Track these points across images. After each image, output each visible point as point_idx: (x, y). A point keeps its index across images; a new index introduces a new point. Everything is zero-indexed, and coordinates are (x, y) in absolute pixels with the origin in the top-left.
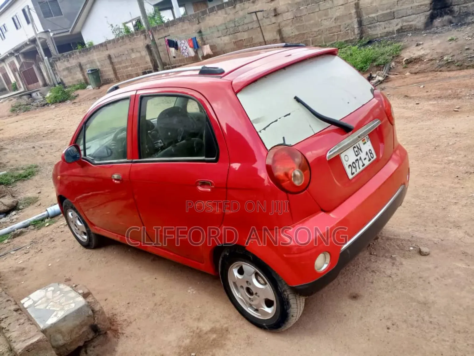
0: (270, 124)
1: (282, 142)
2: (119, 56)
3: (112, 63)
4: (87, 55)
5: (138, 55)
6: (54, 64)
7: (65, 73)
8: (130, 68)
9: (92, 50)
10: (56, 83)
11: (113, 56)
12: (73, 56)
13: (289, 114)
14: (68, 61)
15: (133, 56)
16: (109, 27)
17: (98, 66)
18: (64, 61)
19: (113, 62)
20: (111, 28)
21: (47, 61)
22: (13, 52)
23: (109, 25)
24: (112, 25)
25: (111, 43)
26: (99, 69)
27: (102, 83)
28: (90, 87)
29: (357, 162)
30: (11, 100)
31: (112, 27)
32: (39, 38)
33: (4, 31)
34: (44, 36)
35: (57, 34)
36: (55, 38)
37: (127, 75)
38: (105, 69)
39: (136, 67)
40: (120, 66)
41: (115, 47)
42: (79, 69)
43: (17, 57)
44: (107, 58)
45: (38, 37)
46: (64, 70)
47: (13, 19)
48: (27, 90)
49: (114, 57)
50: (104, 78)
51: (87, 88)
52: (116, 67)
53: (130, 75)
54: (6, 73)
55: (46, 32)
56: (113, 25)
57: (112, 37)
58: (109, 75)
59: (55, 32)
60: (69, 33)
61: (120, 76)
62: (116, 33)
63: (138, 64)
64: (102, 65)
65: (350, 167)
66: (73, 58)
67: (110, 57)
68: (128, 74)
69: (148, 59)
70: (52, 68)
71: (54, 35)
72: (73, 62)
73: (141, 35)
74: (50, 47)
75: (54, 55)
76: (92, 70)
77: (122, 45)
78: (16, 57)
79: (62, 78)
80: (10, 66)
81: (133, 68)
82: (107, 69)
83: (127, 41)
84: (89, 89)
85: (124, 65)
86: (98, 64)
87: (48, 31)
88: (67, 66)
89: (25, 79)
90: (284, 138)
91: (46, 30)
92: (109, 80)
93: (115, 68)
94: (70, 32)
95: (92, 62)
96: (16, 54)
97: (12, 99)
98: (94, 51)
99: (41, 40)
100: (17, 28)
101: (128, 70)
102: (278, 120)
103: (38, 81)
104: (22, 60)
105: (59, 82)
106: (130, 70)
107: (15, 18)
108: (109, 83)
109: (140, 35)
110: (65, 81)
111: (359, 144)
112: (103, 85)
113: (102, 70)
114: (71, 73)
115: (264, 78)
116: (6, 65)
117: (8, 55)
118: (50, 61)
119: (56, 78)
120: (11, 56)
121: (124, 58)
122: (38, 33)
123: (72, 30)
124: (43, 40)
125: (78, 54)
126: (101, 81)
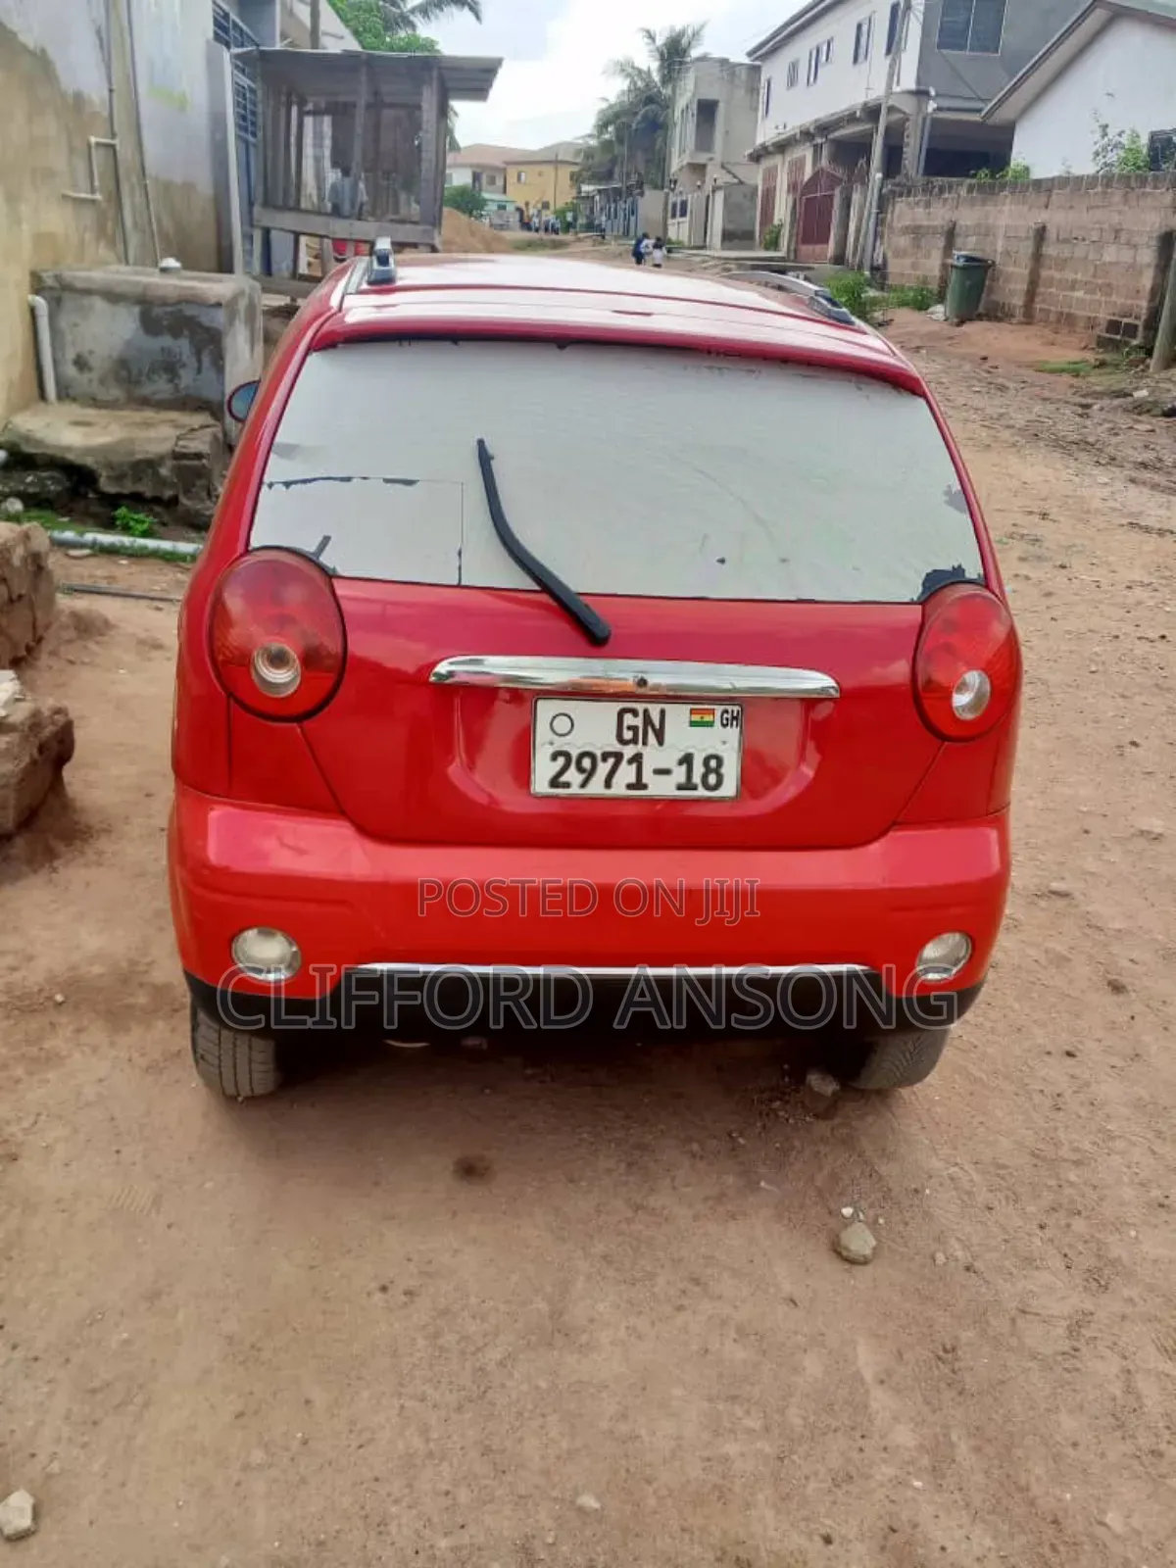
0: (314, 480)
1: (310, 547)
2: (1066, 241)
3: (1037, 257)
4: (984, 203)
5: (1126, 256)
6: (888, 200)
7: (904, 241)
8: (1080, 294)
9: (1006, 193)
10: (867, 263)
11: (1051, 234)
12: (946, 195)
13: (409, 483)
14: (928, 205)
15: (1110, 254)
16: (1092, 132)
17: (995, 251)
18: (917, 203)
19: (1041, 255)
20: (1097, 136)
21: (877, 184)
22: (812, 130)
23: (1096, 126)
24: (1105, 127)
25: (1068, 189)
26: (994, 262)
27: (981, 309)
28: (939, 311)
29: (611, 761)
30: (729, 270)
31: (1105, 135)
32: (891, 109)
33: (824, 58)
34: (908, 106)
35: (949, 109)
36: (935, 122)
37: (1062, 313)
38: (1011, 269)
39: (1098, 296)
40: (1057, 275)
41: (1071, 207)
42: (941, 243)
43: (817, 149)
44: (1032, 234)
45: (891, 103)
46: (906, 230)
47: (859, 27)
48: (792, 257)
49: (1054, 236)
50: (994, 297)
51: (931, 310)
52: (1044, 273)
53: (1069, 315)
54: (775, 188)
55: (921, 94)
56: (1108, 130)
57: (1086, 167)
58: (1012, 293)
59: (946, 103)
60: (976, 118)
61: (1041, 309)
62: (1103, 161)
63: (1108, 289)
64: (1008, 253)
65: (561, 760)
66: (946, 200)
67: (1041, 234)
68: (1066, 310)
69: (1147, 281)
70: (878, 214)
71: (939, 109)
72: (939, 214)
73: (1168, 189)
74: (908, 144)
75: (906, 174)
76: (969, 259)
77: (1097, 207)
78: (816, 146)
79: (889, 255)
80: (790, 172)
81: (1088, 297)
82: (1017, 270)
83: (1117, 196)
84: (934, 317)
85: (1070, 275)
86: (1000, 245)
87: (926, 93)
88: (918, 223)
89: (801, 224)
90: (326, 540)
91: (922, 88)
92: (1006, 309)
93: (1038, 276)
94: (983, 113)
95: (986, 232)
96: (819, 140)
97: (733, 266)
98: (1008, 201)
99: (896, 116)
100: (856, 60)
101: (1072, 297)
102: (355, 480)
103: (826, 241)
104: (824, 162)
105: (875, 264)
106: (1077, 299)
107: (865, 28)
108: (999, 320)
109: (1164, 190)
110: (895, 267)
111: (663, 713)
112: (980, 317)
113: (1001, 267)
114: (919, 247)
115: (448, 345)
116: (783, 163)
117: (798, 136)
118: (884, 191)
119: (874, 249)
120: (805, 141)
121: (1080, 251)
122: (896, 89)
123: (991, 112)
124: (901, 115)
125: (963, 192)
126: (983, 302)
